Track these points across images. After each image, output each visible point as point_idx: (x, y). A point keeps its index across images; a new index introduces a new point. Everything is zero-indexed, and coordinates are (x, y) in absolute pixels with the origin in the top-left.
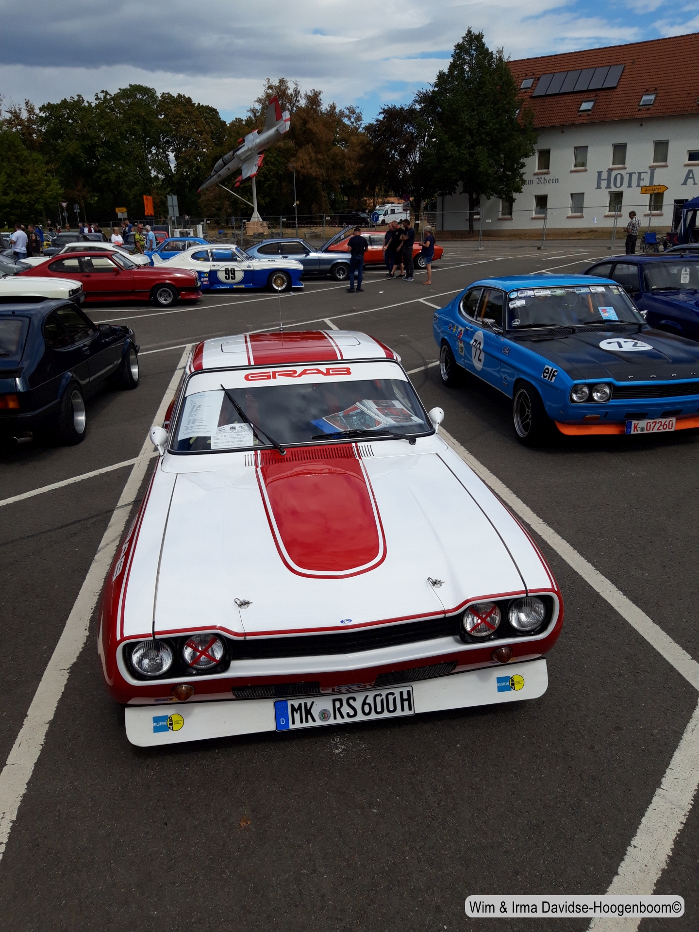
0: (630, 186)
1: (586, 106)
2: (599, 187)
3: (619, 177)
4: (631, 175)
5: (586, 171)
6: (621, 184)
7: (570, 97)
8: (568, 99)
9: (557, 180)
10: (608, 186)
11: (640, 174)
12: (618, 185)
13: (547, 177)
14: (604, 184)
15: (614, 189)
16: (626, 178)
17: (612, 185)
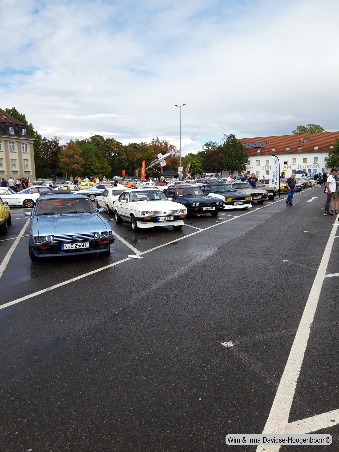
1: (259, 151)
5: (260, 166)
7: (254, 149)
8: (254, 150)
9: (252, 168)
10: (265, 169)
12: (268, 169)
13: (250, 167)
16: (270, 167)
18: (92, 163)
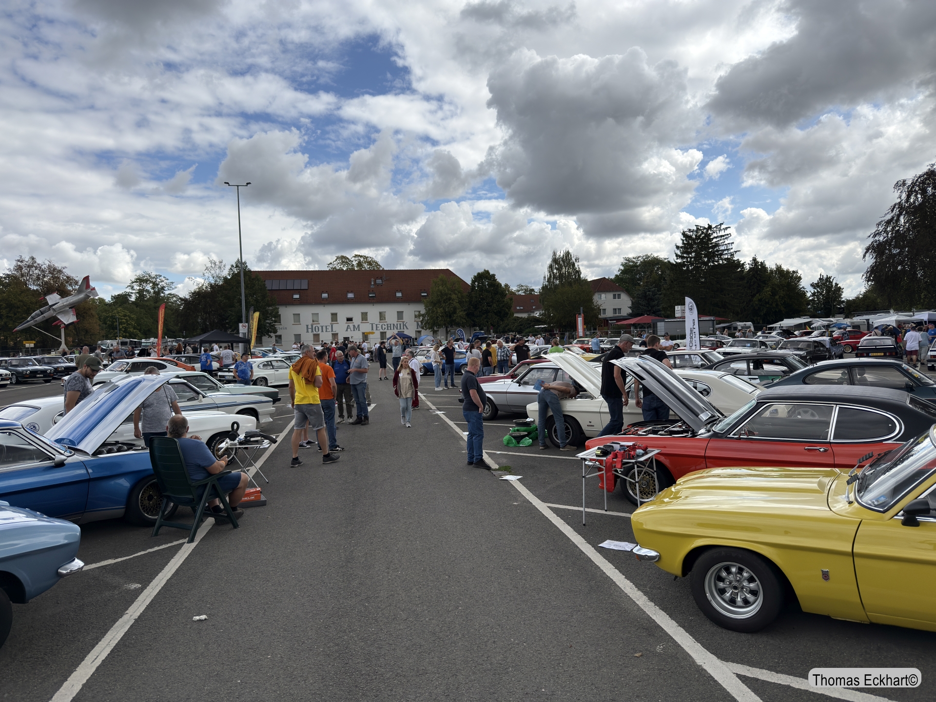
0: (322, 331)
1: (296, 296)
2: (308, 332)
3: (317, 327)
4: (322, 327)
5: (300, 324)
6: (318, 331)
7: (285, 292)
9: (286, 328)
10: (312, 331)
11: (326, 326)
12: (317, 330)
13: (282, 327)
14: (310, 330)
15: (315, 333)
16: (320, 328)
17: (314, 331)
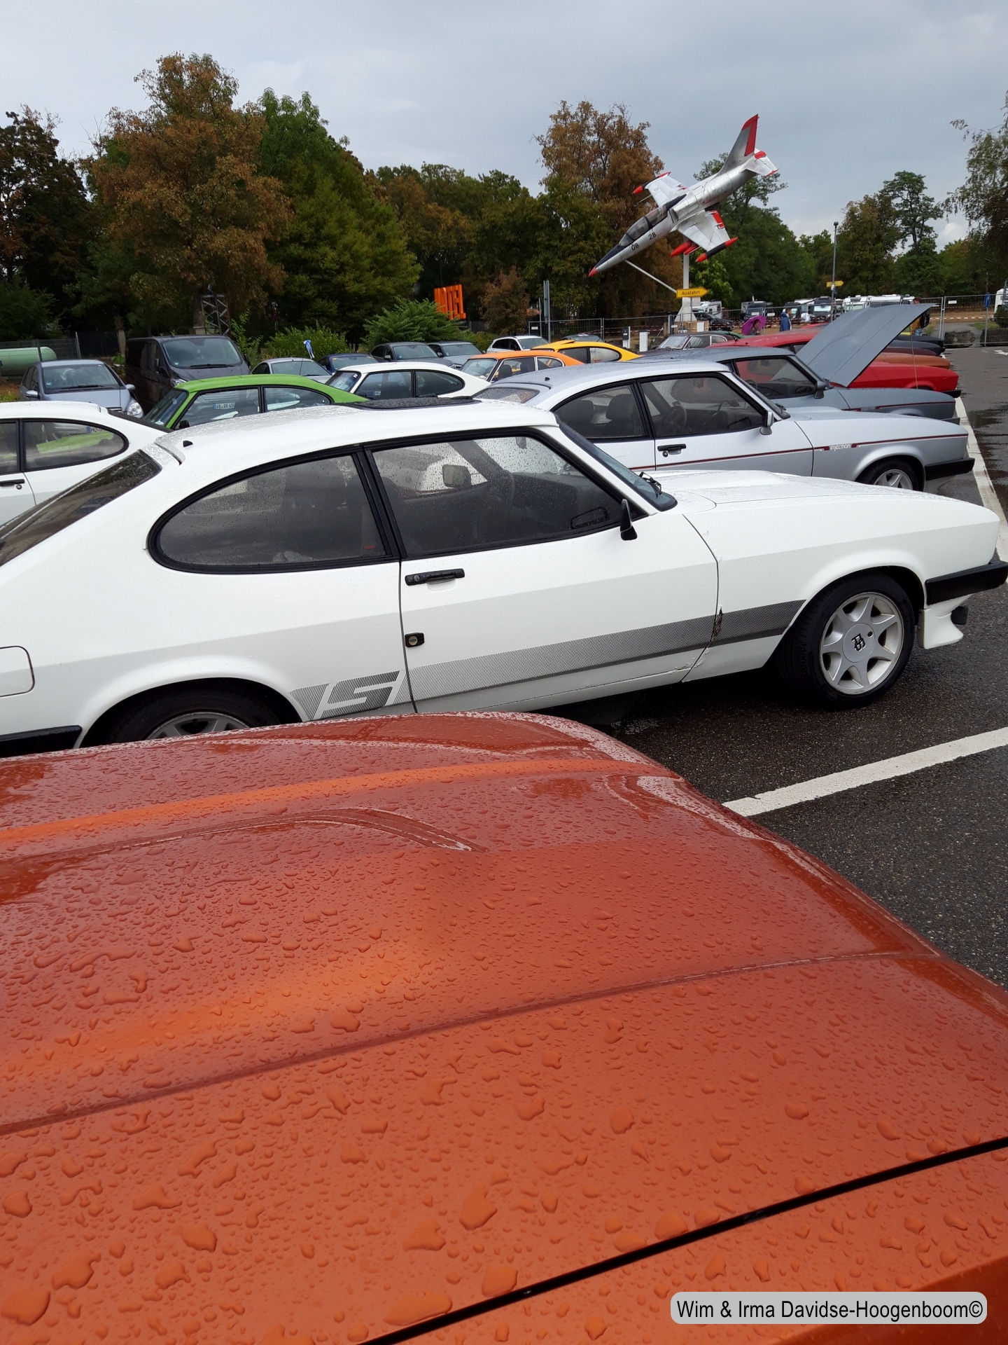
18: (318, 226)
